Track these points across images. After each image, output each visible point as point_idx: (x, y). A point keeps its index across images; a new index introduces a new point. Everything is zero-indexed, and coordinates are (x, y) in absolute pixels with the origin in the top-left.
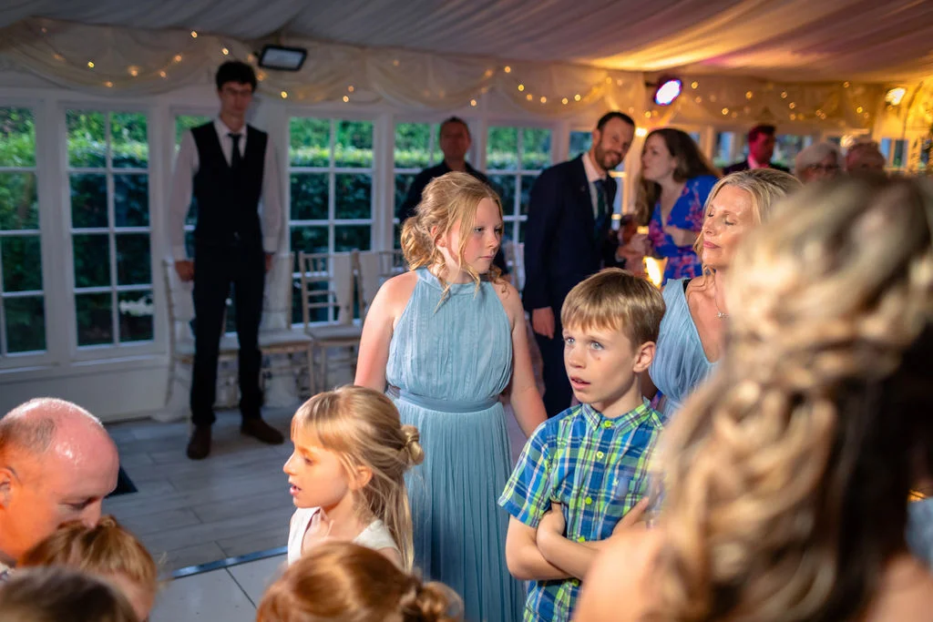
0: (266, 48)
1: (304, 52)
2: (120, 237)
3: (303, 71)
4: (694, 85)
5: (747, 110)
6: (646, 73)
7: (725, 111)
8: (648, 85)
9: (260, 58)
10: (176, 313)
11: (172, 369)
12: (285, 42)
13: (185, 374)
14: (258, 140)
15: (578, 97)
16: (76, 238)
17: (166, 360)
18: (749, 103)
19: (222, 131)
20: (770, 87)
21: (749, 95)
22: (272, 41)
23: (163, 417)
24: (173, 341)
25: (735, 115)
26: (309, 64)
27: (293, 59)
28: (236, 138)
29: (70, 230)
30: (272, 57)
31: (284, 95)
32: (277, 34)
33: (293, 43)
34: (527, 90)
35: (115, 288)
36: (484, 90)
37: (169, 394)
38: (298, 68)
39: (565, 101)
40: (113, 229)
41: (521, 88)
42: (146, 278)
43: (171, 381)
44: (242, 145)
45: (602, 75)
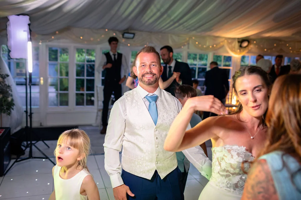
0: (125, 33)
1: (134, 34)
2: (87, 80)
3: (134, 39)
4: (255, 42)
5: (274, 49)
6: (238, 39)
7: (265, 50)
8: (239, 42)
9: (123, 35)
10: (99, 99)
11: (97, 113)
12: (130, 32)
13: (100, 114)
14: (120, 55)
15: (215, 46)
16: (77, 79)
17: (96, 111)
18: (275, 47)
19: (111, 53)
20: (283, 42)
21: (275, 45)
22: (125, 32)
23: (94, 125)
24: (98, 106)
25: (269, 51)
26: (136, 37)
27: (132, 36)
29: (75, 77)
30: (126, 35)
31: (129, 45)
32: (127, 29)
33: (132, 32)
34: (199, 43)
35: (85, 92)
36: (186, 44)
37: (97, 119)
38: (133, 38)
39: (211, 47)
40: (85, 78)
41: (197, 43)
42: (93, 90)
43: (97, 116)
44: (116, 57)
45: (223, 39)
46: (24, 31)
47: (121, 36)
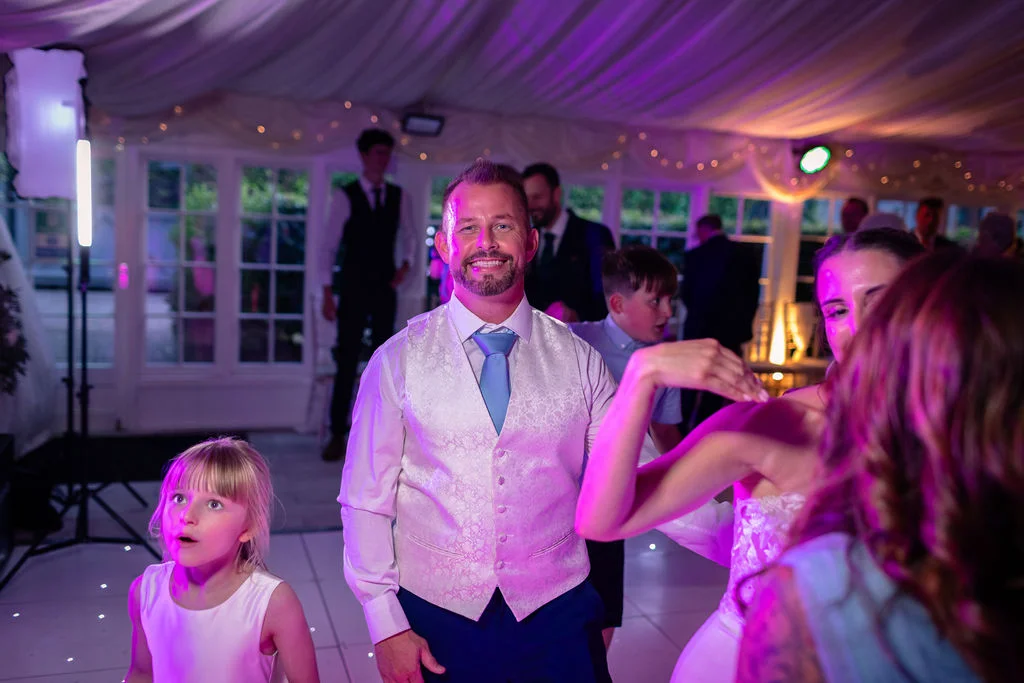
0: (410, 115)
1: (441, 120)
2: (279, 274)
3: (440, 138)
4: (849, 153)
5: (912, 179)
6: (794, 141)
7: (885, 180)
8: (794, 152)
9: (404, 123)
10: (320, 340)
11: (313, 388)
12: (427, 111)
13: (325, 391)
14: (394, 193)
15: (714, 163)
16: (244, 272)
17: (307, 381)
18: (916, 172)
19: (367, 186)
20: (943, 156)
21: (917, 164)
22: (409, 112)
23: (302, 429)
24: (315, 363)
25: (897, 184)
26: (447, 130)
27: (433, 125)
28: (377, 191)
29: (239, 264)
30: (415, 123)
31: (423, 156)
32: (420, 103)
33: (436, 112)
34: (661, 155)
35: (273, 316)
36: (617, 155)
37: (310, 409)
38: (438, 133)
39: (700, 167)
40: (274, 266)
41: (654, 153)
42: (299, 309)
43: (312, 398)
44: (383, 197)
45: (742, 143)
46: (66, 104)
47: (396, 125)
